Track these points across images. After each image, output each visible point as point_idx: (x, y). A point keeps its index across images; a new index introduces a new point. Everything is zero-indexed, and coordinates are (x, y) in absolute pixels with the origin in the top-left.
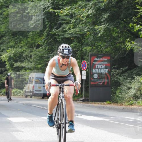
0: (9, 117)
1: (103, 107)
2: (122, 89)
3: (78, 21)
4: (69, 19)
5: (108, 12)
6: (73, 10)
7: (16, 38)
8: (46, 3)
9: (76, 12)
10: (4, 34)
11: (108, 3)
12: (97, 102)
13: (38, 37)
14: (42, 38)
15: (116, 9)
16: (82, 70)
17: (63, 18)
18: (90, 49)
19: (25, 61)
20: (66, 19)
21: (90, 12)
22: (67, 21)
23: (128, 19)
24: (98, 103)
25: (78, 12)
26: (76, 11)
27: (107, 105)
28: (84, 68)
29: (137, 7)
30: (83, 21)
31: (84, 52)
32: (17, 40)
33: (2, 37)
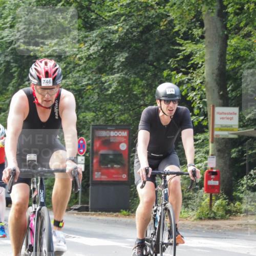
1: (116, 222)
3: (71, 66)
5: (126, 51)
8: (12, 34)
11: (126, 34)
12: (104, 213)
14: (6, 97)
15: (140, 44)
16: (78, 155)
18: (92, 116)
21: (93, 49)
23: (162, 63)
24: (106, 213)
27: (122, 217)
28: (82, 151)
29: (178, 42)
30: (79, 65)
31: (81, 122)
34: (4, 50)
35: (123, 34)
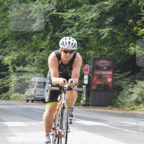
0: (6, 122)
1: (104, 113)
2: (124, 94)
3: (82, 24)
4: (74, 22)
5: (113, 16)
6: (77, 14)
7: (19, 41)
8: (50, 6)
10: (7, 38)
11: (113, 7)
12: (98, 107)
13: (41, 41)
14: (46, 42)
15: (121, 13)
16: (84, 75)
17: (67, 21)
18: (93, 53)
19: (28, 65)
20: (70, 22)
21: (94, 15)
22: (71, 25)
24: (99, 107)
25: (83, 16)
26: (80, 14)
27: (108, 110)
28: (86, 72)
29: (142, 11)
30: (86, 24)
31: (87, 56)
32: (20, 43)
33: (5, 40)
34: (45, 15)
35: (111, 6)
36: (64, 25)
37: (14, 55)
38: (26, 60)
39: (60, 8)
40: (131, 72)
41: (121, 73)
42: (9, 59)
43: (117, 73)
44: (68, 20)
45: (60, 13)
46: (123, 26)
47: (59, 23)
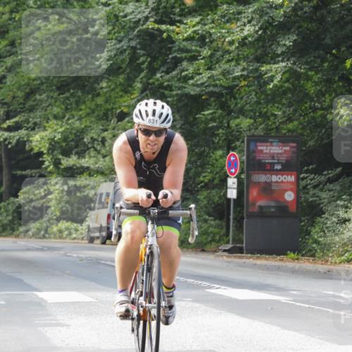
0: (41, 291)
1: (278, 268)
2: (326, 224)
3: (219, 53)
4: (198, 48)
5: (294, 32)
6: (207, 27)
7: (67, 94)
8: (139, 10)
9: (214, 30)
10: (36, 87)
11: (295, 9)
12: (264, 256)
13: (121, 93)
14: (132, 97)
16: (228, 176)
17: (182, 46)
18: (248, 124)
19: (89, 153)
20: (189, 48)
21: (248, 30)
22: (193, 54)
23: (343, 49)
24: (267, 256)
25: (220, 32)
26: (213, 28)
27: (289, 262)
28: (233, 171)
30: (229, 52)
31: (233, 131)
32: (69, 100)
33: (32, 92)
34: (128, 32)
35: (290, 9)
36: (174, 55)
37: (55, 128)
38: (85, 140)
39: (164, 13)
40: (342, 170)
41: (317, 172)
42: (42, 138)
43: (307, 172)
44: (185, 43)
45: (164, 27)
46: (318, 57)
47: (164, 51)
